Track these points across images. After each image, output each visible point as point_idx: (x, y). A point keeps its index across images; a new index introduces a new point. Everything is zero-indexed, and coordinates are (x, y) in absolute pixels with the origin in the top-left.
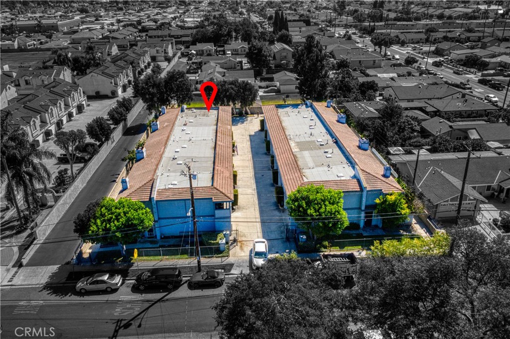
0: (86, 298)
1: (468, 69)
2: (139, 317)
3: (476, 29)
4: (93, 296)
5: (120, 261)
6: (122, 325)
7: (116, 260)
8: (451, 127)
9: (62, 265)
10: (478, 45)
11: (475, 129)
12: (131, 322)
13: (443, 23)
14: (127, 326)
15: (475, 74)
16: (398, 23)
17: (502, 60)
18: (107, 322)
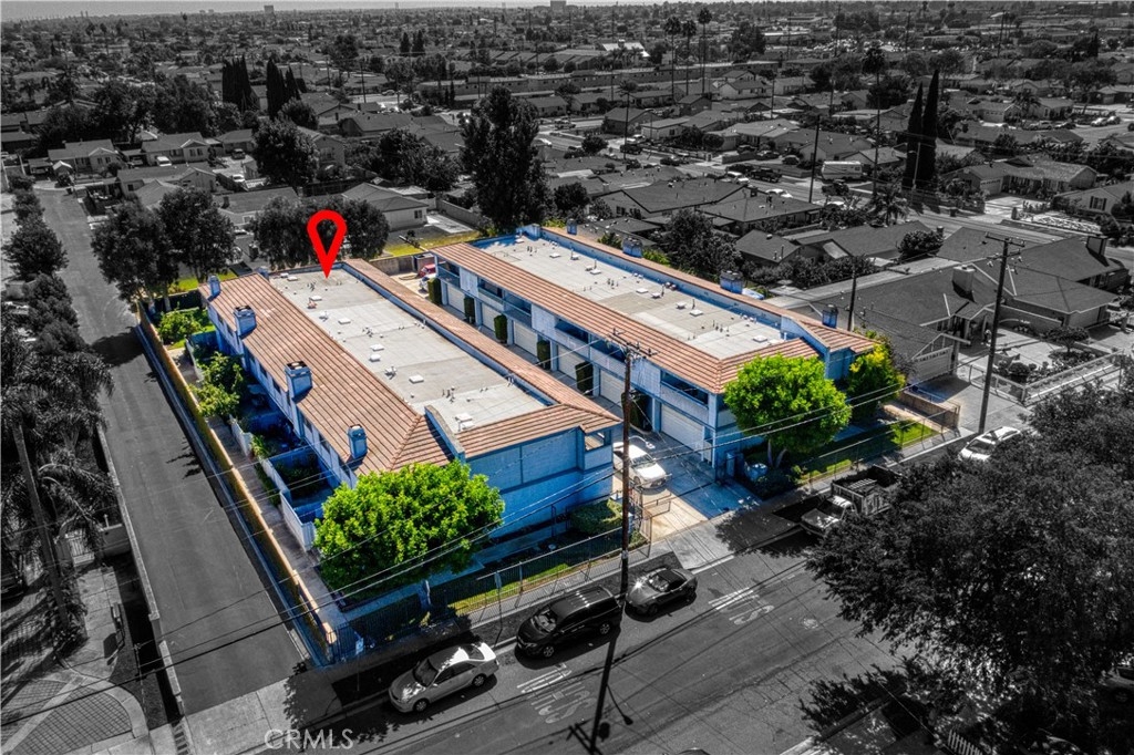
0: (438, 718)
1: (694, 153)
2: (606, 705)
3: (640, 85)
4: (453, 708)
5: (429, 622)
6: (589, 734)
7: (418, 622)
8: (795, 242)
9: (291, 677)
10: (673, 111)
11: (832, 240)
12: (602, 721)
13: (572, 77)
14: (603, 731)
15: (710, 160)
16: (492, 80)
17: (741, 132)
18: (551, 743)
